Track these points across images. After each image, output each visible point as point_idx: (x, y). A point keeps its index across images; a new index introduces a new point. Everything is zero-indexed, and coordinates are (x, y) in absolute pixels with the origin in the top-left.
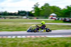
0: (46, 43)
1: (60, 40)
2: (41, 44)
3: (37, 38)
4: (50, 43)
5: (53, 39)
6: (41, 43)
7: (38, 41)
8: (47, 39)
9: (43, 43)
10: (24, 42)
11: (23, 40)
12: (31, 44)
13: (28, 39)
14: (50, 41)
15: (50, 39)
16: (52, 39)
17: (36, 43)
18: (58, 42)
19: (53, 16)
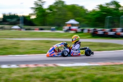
0: (56, 77)
1: (83, 72)
2: (48, 80)
3: (39, 69)
4: (63, 78)
5: (70, 71)
6: (48, 77)
7: (41, 73)
8: (59, 71)
9: (50, 78)
10: (14, 75)
11: (13, 72)
12: (28, 79)
13: (22, 70)
14: (64, 74)
15: (64, 71)
16: (68, 71)
17: (37, 77)
18: (79, 76)
19: (73, 25)
